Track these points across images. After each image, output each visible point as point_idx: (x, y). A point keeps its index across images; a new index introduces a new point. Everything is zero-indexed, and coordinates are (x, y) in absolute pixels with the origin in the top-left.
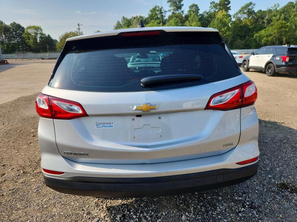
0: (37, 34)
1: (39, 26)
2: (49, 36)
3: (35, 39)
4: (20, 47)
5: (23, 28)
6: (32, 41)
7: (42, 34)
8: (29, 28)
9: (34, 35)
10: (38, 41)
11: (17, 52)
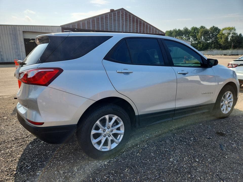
0: (229, 34)
1: (234, 27)
2: (240, 34)
3: (227, 38)
4: (212, 45)
5: (219, 30)
6: (223, 40)
7: (235, 34)
8: (224, 29)
9: (226, 35)
10: (229, 40)
11: (209, 49)
